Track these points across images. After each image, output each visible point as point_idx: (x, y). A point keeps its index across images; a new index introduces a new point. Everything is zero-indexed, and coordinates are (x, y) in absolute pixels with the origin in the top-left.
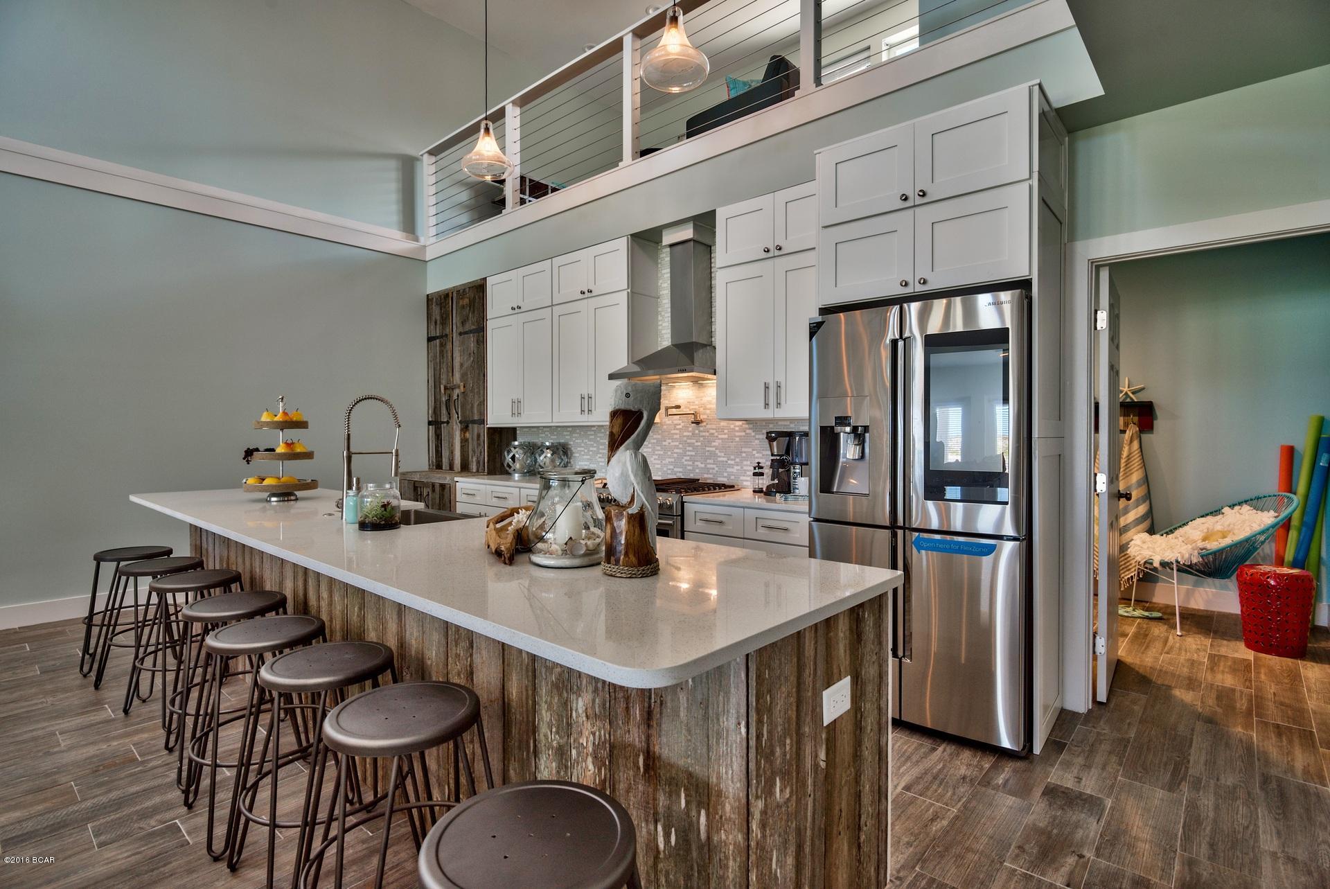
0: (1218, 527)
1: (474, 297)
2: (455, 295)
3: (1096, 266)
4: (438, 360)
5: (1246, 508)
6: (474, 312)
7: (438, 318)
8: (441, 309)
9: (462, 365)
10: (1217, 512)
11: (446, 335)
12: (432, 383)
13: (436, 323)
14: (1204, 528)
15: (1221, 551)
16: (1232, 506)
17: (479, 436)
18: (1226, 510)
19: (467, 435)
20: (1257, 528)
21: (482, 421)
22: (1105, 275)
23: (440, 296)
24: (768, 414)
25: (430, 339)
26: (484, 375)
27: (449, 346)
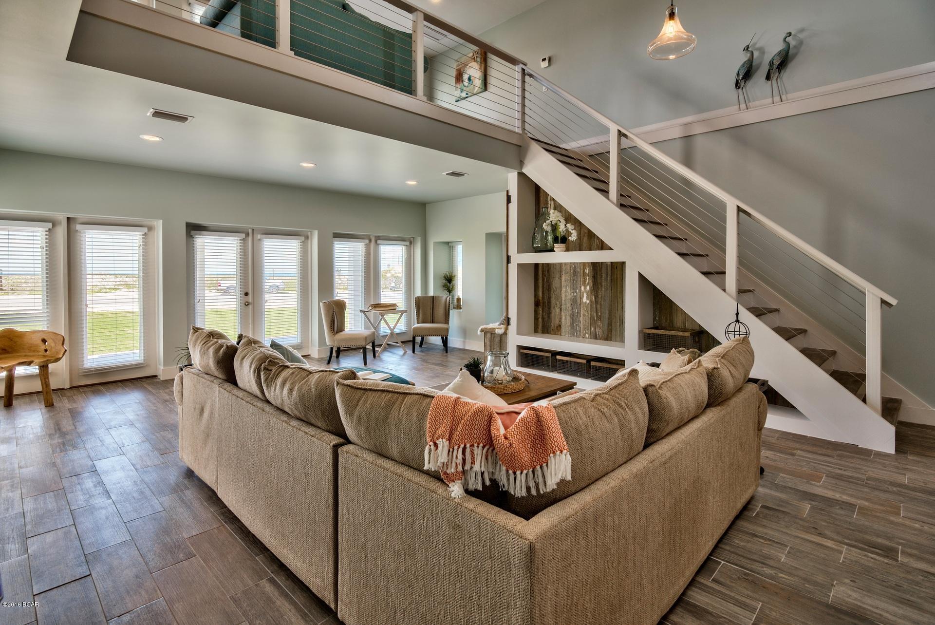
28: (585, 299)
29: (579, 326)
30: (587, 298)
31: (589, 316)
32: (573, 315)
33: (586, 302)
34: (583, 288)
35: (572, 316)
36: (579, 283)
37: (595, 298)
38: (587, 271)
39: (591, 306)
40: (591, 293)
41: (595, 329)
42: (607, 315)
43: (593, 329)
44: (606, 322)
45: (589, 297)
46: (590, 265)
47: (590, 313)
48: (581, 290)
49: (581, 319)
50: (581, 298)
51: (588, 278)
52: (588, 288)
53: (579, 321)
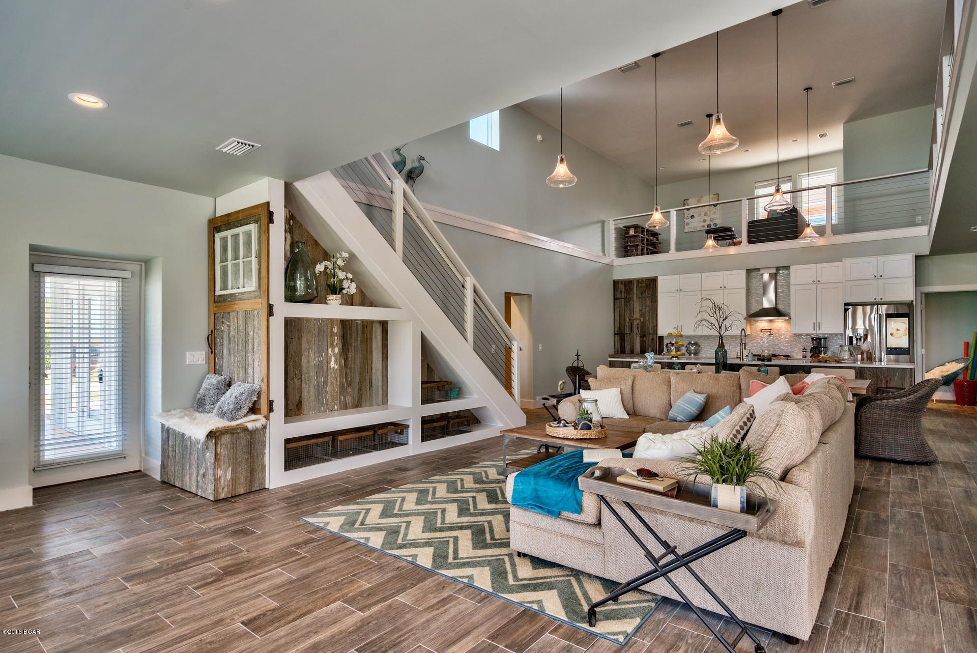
0: (944, 370)
1: (650, 284)
2: (635, 282)
3: (922, 293)
4: (623, 308)
5: (954, 363)
6: (649, 289)
7: (623, 291)
8: (625, 287)
9: (641, 310)
10: (944, 365)
11: (630, 298)
12: (617, 317)
13: (621, 292)
14: (940, 370)
15: (947, 376)
16: (949, 363)
17: (653, 339)
18: (947, 364)
19: (645, 339)
20: (959, 368)
21: (656, 334)
22: (924, 295)
23: (625, 282)
24: (815, 332)
25: (615, 299)
26: (656, 315)
27: (631, 302)
28: (333, 364)
29: (326, 398)
30: (336, 362)
31: (338, 383)
32: (318, 386)
33: (334, 367)
34: (330, 350)
35: (316, 387)
36: (326, 344)
37: (345, 361)
38: (335, 330)
39: (340, 371)
40: (341, 356)
41: (345, 398)
42: (357, 380)
43: (342, 398)
44: (356, 386)
45: (338, 362)
46: (339, 322)
47: (339, 379)
48: (327, 353)
49: (329, 389)
50: (328, 363)
51: (336, 338)
52: (336, 350)
53: (326, 392)
